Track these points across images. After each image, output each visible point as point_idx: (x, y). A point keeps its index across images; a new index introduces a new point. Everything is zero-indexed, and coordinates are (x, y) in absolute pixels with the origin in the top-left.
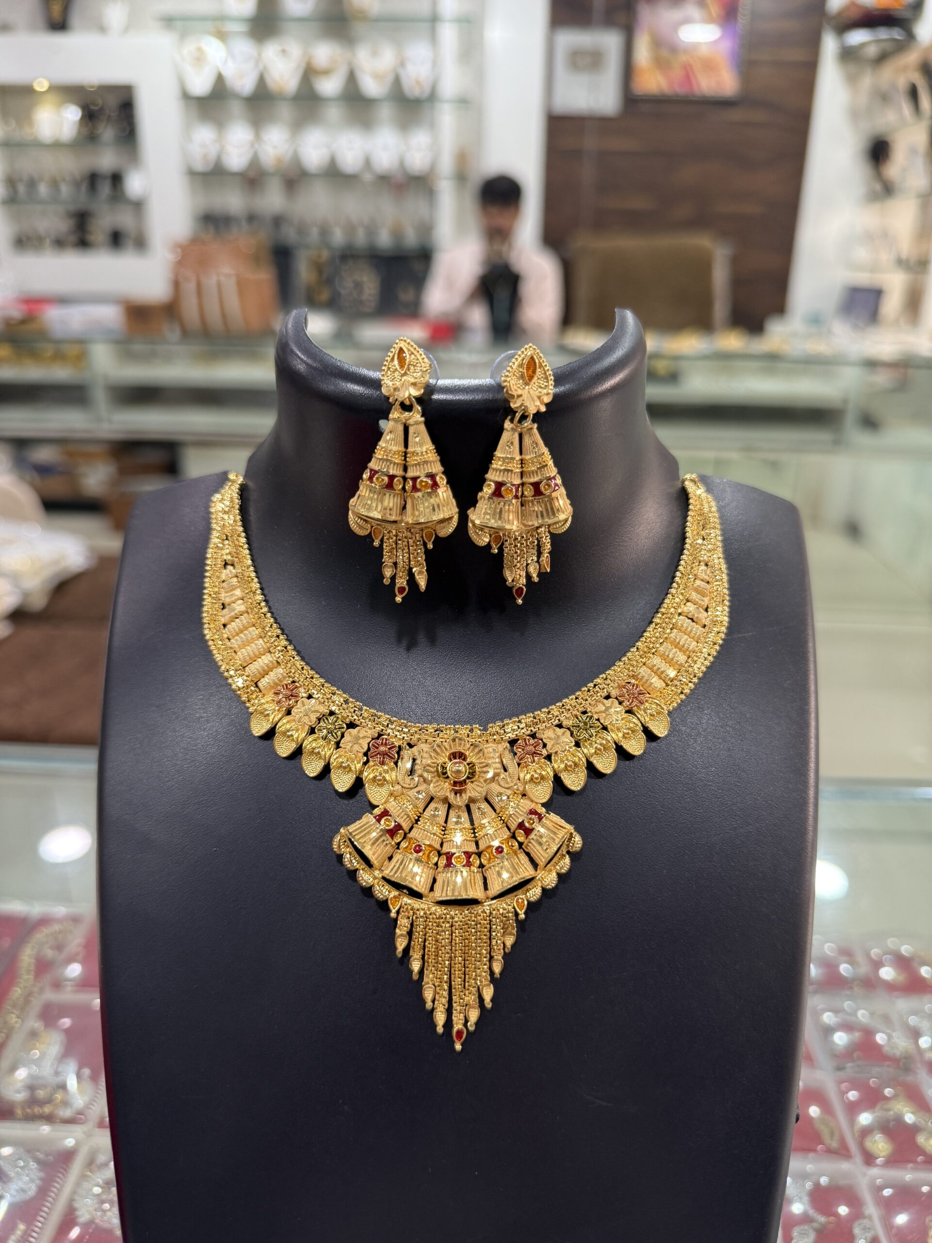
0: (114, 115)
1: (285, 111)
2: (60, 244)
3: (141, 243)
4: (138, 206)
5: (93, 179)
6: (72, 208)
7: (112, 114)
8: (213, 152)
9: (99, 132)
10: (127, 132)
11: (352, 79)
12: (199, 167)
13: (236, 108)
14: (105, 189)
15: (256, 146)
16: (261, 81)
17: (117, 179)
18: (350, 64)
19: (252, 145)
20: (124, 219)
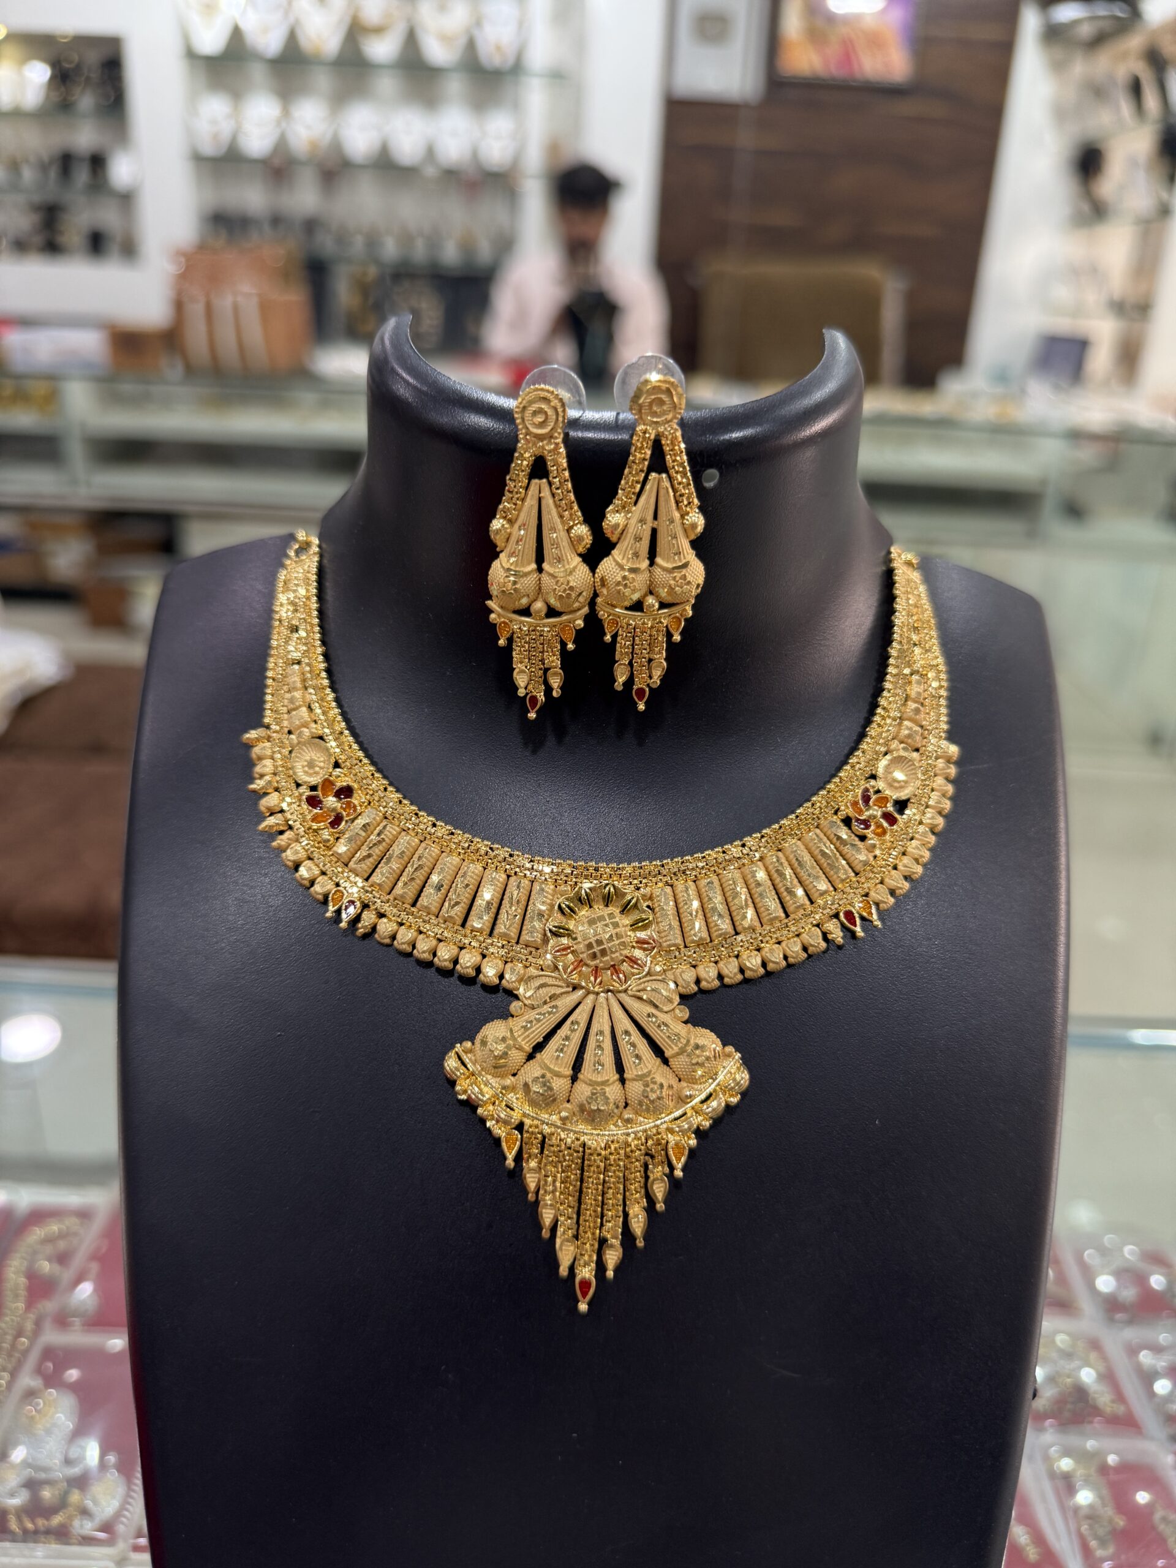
0: (95, 76)
1: (323, 80)
2: (20, 246)
3: (129, 250)
4: (126, 199)
5: (66, 161)
6: (37, 198)
7: (93, 75)
8: (226, 129)
9: (74, 98)
10: (112, 99)
11: (411, 40)
12: (208, 149)
13: (258, 73)
14: (82, 175)
15: (284, 125)
16: (292, 40)
17: (98, 162)
18: (409, 20)
19: (278, 123)
20: (108, 217)
